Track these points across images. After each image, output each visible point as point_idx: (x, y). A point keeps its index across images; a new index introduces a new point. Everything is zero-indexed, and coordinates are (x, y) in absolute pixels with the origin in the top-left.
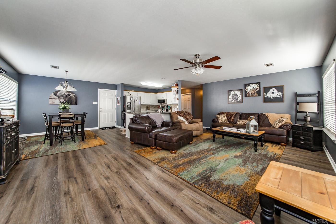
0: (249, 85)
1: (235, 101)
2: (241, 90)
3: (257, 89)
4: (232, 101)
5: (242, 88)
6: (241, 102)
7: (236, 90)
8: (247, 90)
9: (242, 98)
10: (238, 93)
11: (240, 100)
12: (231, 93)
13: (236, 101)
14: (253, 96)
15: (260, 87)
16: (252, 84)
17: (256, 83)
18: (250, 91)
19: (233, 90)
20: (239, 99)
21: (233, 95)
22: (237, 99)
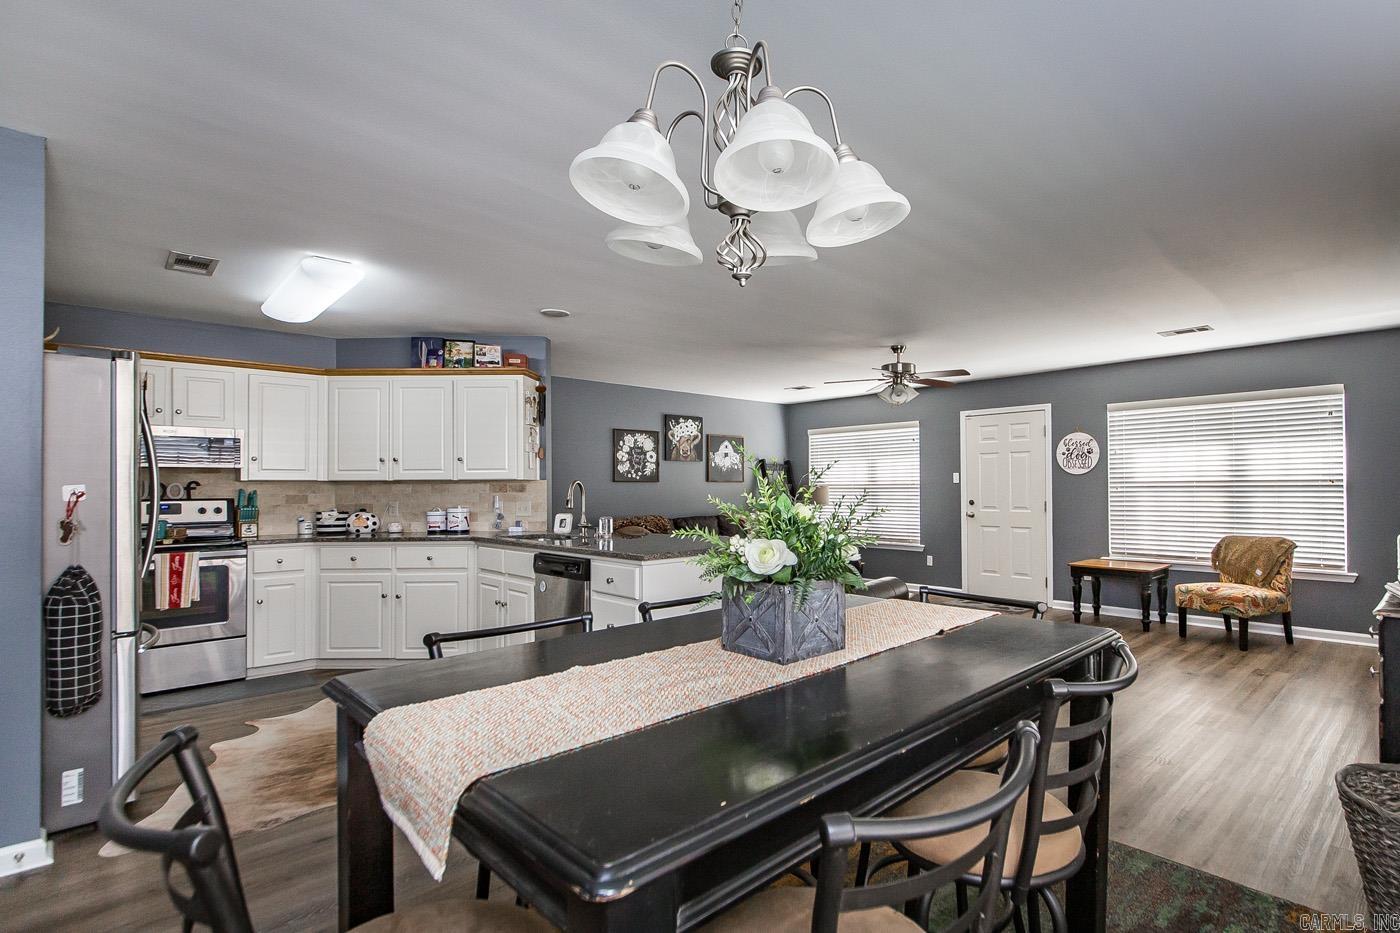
0: (677, 418)
1: (636, 472)
2: (654, 435)
3: (696, 437)
4: (629, 472)
5: (658, 427)
6: (654, 478)
7: (641, 432)
8: (673, 435)
9: (657, 464)
10: (648, 444)
11: (652, 473)
12: (624, 442)
13: (640, 474)
14: (686, 457)
15: (701, 431)
16: (686, 418)
17: (695, 419)
18: (679, 441)
19: (633, 432)
20: (650, 468)
21: (631, 449)
22: (644, 467)
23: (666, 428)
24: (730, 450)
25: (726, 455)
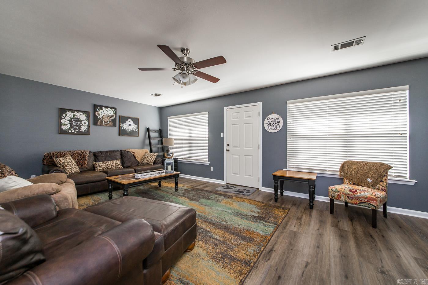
0: (101, 107)
1: (75, 129)
2: (87, 113)
3: (112, 116)
4: (69, 129)
5: (90, 110)
6: (87, 133)
7: (79, 111)
8: (99, 114)
9: (89, 126)
10: (83, 117)
11: (85, 130)
12: (66, 115)
13: (77, 131)
14: (107, 125)
15: (116, 114)
16: (107, 107)
17: (111, 108)
18: (102, 117)
19: (73, 111)
20: (84, 128)
21: (71, 119)
22: (80, 127)
23: (95, 111)
24: (132, 123)
25: (130, 125)
